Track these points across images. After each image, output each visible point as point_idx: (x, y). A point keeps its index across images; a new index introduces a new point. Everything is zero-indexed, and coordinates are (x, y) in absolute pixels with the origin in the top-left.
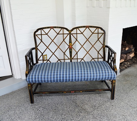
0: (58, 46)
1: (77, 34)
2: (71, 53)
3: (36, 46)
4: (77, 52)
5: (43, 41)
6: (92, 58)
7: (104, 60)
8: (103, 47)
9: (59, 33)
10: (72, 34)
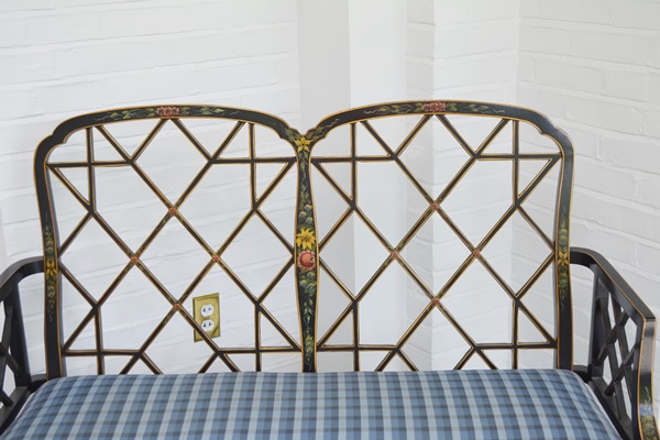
0: (216, 250)
1: (353, 159)
2: (307, 300)
3: (54, 249)
4: (356, 294)
5: (100, 209)
6: (468, 347)
7: (565, 359)
8: (552, 258)
9: (223, 156)
10: (317, 162)
